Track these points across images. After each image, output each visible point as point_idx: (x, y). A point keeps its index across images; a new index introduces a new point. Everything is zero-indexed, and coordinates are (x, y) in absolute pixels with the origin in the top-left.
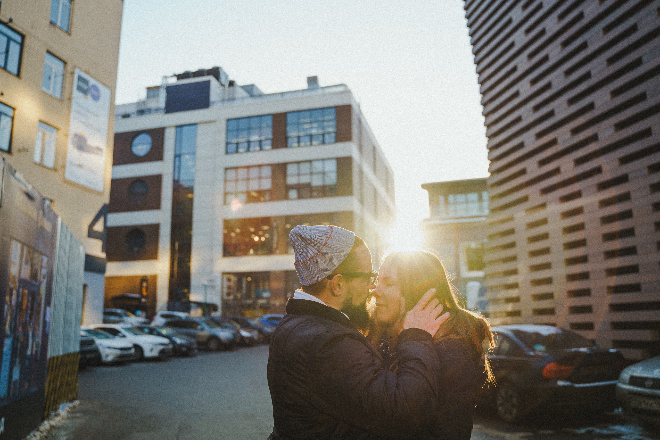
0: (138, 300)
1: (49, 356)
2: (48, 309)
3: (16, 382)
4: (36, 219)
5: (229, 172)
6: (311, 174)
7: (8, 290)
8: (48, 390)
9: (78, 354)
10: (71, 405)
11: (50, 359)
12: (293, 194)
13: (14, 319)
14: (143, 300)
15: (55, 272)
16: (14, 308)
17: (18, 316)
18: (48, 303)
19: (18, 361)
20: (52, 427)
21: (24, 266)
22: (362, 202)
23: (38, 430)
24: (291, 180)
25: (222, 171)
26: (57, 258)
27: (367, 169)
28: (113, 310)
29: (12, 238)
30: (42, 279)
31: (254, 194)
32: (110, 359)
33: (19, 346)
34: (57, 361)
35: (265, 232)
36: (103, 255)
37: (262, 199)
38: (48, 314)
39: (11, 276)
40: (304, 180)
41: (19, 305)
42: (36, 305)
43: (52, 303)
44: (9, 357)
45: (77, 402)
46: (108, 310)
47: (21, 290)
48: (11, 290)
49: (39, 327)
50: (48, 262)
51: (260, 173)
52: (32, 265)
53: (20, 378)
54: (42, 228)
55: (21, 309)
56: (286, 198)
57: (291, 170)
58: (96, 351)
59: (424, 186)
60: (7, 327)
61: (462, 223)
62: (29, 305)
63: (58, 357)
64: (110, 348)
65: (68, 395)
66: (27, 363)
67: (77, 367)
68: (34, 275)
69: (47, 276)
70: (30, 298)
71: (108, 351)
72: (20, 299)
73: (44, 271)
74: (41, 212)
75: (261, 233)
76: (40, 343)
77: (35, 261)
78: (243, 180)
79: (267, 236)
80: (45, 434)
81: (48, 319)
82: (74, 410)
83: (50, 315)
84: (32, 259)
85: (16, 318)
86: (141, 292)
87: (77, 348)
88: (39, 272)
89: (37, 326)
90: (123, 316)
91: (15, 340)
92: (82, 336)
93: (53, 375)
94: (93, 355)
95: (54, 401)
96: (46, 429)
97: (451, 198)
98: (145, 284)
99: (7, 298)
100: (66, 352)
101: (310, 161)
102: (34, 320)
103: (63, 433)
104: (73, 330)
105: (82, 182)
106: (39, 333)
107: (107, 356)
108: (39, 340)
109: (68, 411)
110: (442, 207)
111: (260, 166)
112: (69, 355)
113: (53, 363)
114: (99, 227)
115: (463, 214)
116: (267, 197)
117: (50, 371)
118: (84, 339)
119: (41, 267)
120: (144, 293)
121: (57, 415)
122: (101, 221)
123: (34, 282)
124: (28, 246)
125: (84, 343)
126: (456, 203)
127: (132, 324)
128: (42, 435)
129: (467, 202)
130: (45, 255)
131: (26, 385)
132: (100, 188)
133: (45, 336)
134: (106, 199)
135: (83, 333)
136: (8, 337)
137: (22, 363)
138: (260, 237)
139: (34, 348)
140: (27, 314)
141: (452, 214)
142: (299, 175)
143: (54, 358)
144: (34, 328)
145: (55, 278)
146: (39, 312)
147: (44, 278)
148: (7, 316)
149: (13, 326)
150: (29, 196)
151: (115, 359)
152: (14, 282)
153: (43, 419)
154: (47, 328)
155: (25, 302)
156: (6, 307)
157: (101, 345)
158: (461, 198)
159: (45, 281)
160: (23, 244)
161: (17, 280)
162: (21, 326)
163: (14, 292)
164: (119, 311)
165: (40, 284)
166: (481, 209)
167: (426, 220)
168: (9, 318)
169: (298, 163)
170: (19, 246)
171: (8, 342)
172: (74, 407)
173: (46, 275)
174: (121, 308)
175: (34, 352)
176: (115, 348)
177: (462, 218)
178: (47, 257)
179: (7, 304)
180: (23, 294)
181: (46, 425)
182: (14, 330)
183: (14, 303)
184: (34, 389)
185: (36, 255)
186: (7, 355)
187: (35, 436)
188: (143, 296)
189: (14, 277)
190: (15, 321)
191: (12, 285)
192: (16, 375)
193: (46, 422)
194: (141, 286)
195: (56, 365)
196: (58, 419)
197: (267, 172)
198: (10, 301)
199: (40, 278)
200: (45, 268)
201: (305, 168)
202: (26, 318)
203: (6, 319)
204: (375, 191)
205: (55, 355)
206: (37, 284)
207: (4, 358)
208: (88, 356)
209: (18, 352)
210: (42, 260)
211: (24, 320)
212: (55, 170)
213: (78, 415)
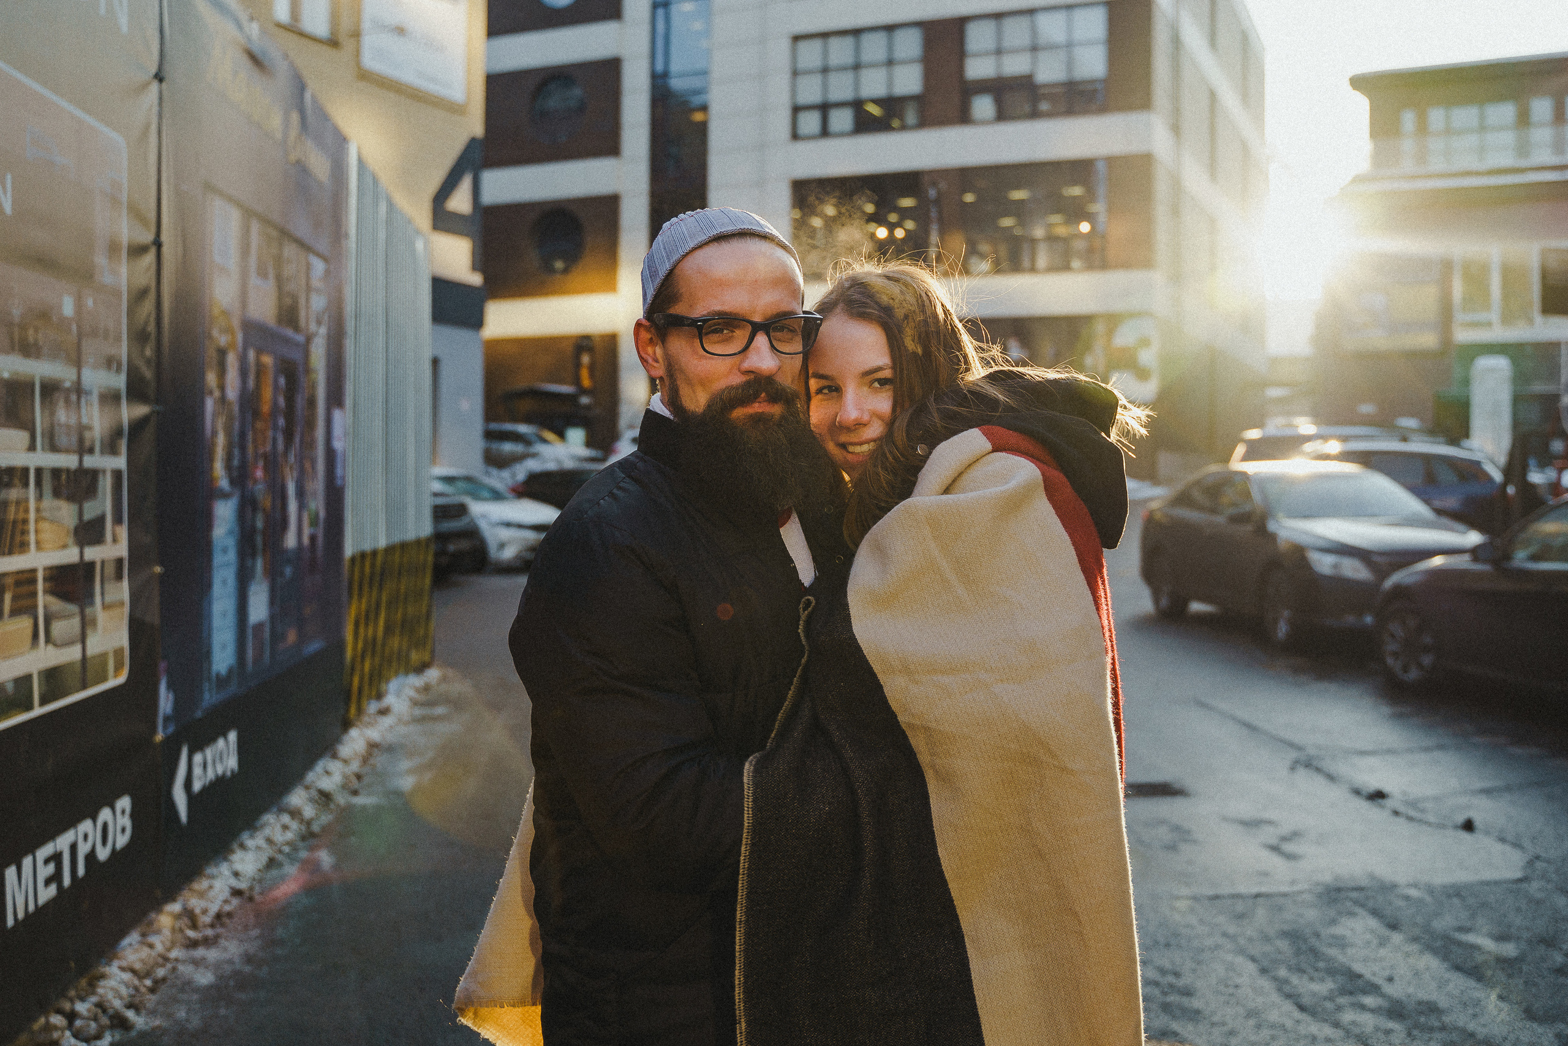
0: (572, 399)
1: (349, 551)
2: (337, 415)
3: (259, 626)
4: (279, 136)
5: (803, 46)
6: (1034, 49)
7: (211, 354)
8: (355, 648)
9: (428, 540)
10: (416, 680)
11: (353, 559)
12: (983, 106)
13: (238, 443)
14: (585, 400)
15: (349, 309)
16: (236, 409)
17: (250, 436)
18: (336, 398)
19: (259, 564)
20: (373, 746)
21: (254, 280)
22: (1176, 129)
23: (335, 756)
24: (978, 68)
25: (785, 44)
26: (352, 264)
27: (1193, 37)
28: (509, 427)
29: (209, 187)
30: (313, 327)
31: (874, 110)
32: (509, 554)
33: (259, 524)
34: (373, 565)
35: (905, 213)
36: (476, 279)
37: (896, 123)
38: (338, 430)
39: (216, 312)
40: (1015, 66)
41: (249, 401)
42: (300, 402)
43: (348, 401)
44: (232, 556)
45: (433, 674)
46: (494, 426)
47: (251, 355)
48: (222, 353)
49: (314, 467)
50: (327, 272)
51: (890, 48)
52: (280, 280)
53: (272, 617)
54: (302, 168)
55: (256, 414)
56: (964, 117)
57: (978, 37)
58: (473, 533)
59: (1359, 82)
60: (219, 468)
61: (1466, 189)
62: (282, 401)
63: (374, 553)
64: (508, 525)
65: (408, 656)
66: (288, 571)
67: (428, 581)
68: (289, 315)
69: (326, 318)
70: (282, 381)
71: (505, 534)
72: (251, 383)
73: (318, 302)
74: (295, 117)
75: (893, 218)
76: (322, 514)
77: (289, 270)
78: (843, 69)
79: (910, 225)
80: (355, 766)
81: (338, 445)
82: (427, 699)
83: (345, 434)
84: (279, 261)
85: (243, 435)
86: (577, 381)
87: (426, 529)
88: (302, 301)
89: (307, 465)
90: (535, 442)
91: (247, 506)
92: (436, 495)
93: (364, 606)
94: (464, 545)
95: (371, 676)
96: (356, 754)
97: (1436, 116)
98: (586, 359)
99: (211, 378)
100: (397, 538)
101: (1031, 12)
102: (297, 445)
103: (405, 764)
104: (411, 476)
105: (408, 76)
106: (317, 486)
107: (502, 546)
108: (317, 504)
109: (411, 699)
110: (1408, 145)
111: (890, 28)
112: (404, 546)
113: (362, 572)
114: (460, 202)
115: (1469, 162)
116: (911, 117)
117: (356, 592)
118: (440, 501)
119: (309, 288)
120: (586, 382)
121: (384, 712)
122: (465, 185)
123: (289, 332)
124: (265, 221)
125: (442, 513)
126: (1449, 131)
127: (558, 461)
128: (346, 770)
129: (1483, 128)
130: (319, 255)
131: (292, 636)
132: (456, 93)
133: (335, 496)
134: (475, 125)
135: (437, 486)
136: (225, 496)
137: (273, 574)
138: (891, 227)
139: (307, 532)
140: (275, 427)
141: (1437, 164)
142: (999, 52)
143: (363, 555)
144: (302, 472)
145: (350, 326)
146: (310, 424)
147: (319, 323)
148: (214, 433)
149: (236, 462)
150: (255, 60)
151: (524, 553)
152: (229, 330)
153: (347, 725)
154: (339, 472)
155: (267, 393)
156: (210, 404)
157: (484, 516)
158: (1465, 116)
159: (323, 331)
160: (248, 213)
161: (236, 323)
162: (261, 463)
163: (232, 360)
164: (523, 429)
165: (309, 339)
166: (1523, 149)
167: (1358, 179)
168: (221, 440)
169: (998, 16)
170: (235, 216)
171: (224, 513)
172: (427, 688)
173: (324, 313)
174: (528, 420)
175: (306, 540)
176: (520, 526)
177: (1468, 174)
178: (325, 259)
179: (211, 393)
180: (260, 369)
181: (354, 742)
182: (240, 477)
183: (232, 393)
184: (314, 646)
185: (290, 251)
186: (225, 550)
187: (327, 773)
188: (583, 391)
189: (225, 313)
190: (243, 448)
191: (223, 340)
192: (259, 609)
193: (354, 733)
194: (578, 365)
195: (372, 574)
196: (387, 721)
197: (910, 44)
198: (222, 387)
199: (307, 322)
200: (318, 291)
201: (1016, 32)
202: (275, 440)
203: (213, 445)
204: (1213, 96)
205: (367, 547)
206: (300, 338)
207: (218, 559)
208: (451, 548)
209: (259, 540)
210: (309, 267)
211: (268, 448)
212: (333, 43)
213: (440, 710)
